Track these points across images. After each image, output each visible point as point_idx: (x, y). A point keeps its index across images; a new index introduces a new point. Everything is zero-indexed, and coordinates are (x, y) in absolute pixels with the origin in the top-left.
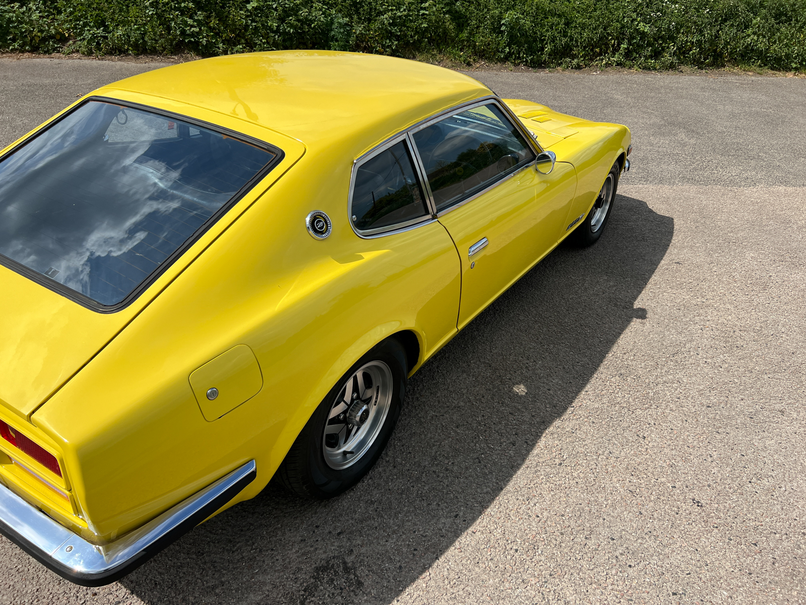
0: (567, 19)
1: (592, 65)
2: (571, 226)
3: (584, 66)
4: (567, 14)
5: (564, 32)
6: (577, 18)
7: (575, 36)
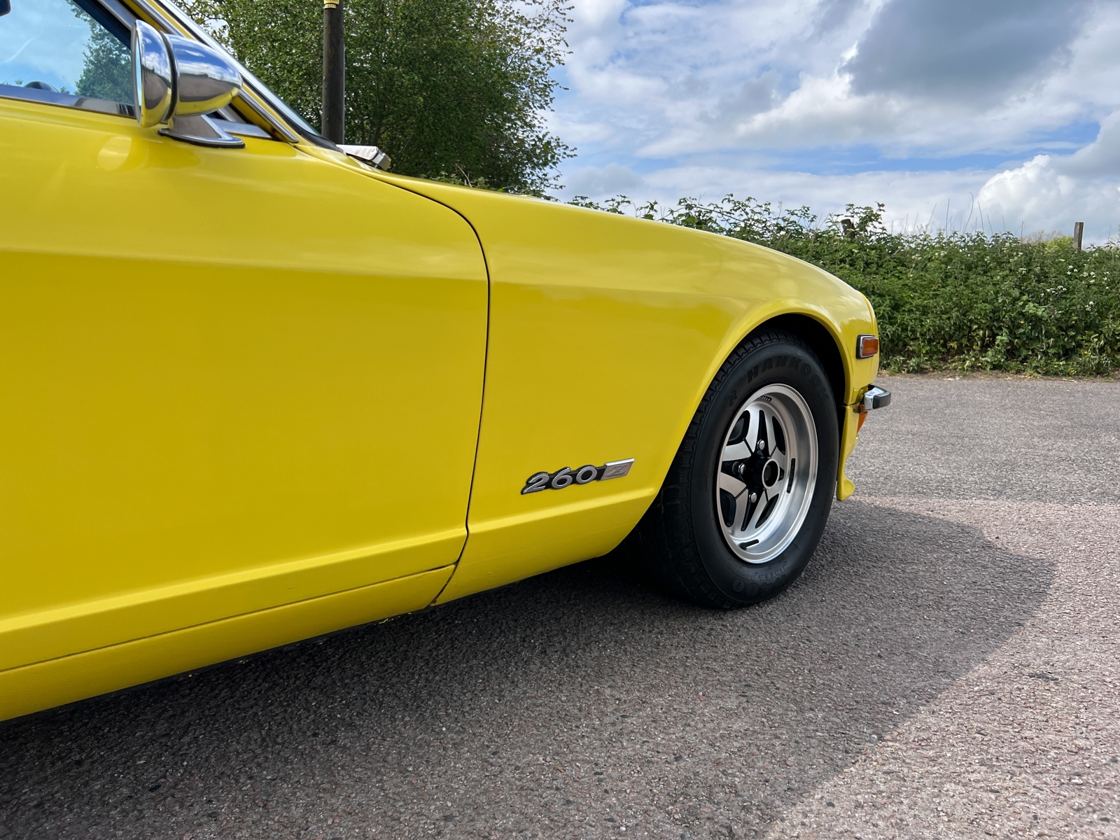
1: (946, 368)
2: (548, 485)
3: (931, 370)
4: (895, 293)
5: (890, 318)
6: (913, 298)
7: (911, 323)
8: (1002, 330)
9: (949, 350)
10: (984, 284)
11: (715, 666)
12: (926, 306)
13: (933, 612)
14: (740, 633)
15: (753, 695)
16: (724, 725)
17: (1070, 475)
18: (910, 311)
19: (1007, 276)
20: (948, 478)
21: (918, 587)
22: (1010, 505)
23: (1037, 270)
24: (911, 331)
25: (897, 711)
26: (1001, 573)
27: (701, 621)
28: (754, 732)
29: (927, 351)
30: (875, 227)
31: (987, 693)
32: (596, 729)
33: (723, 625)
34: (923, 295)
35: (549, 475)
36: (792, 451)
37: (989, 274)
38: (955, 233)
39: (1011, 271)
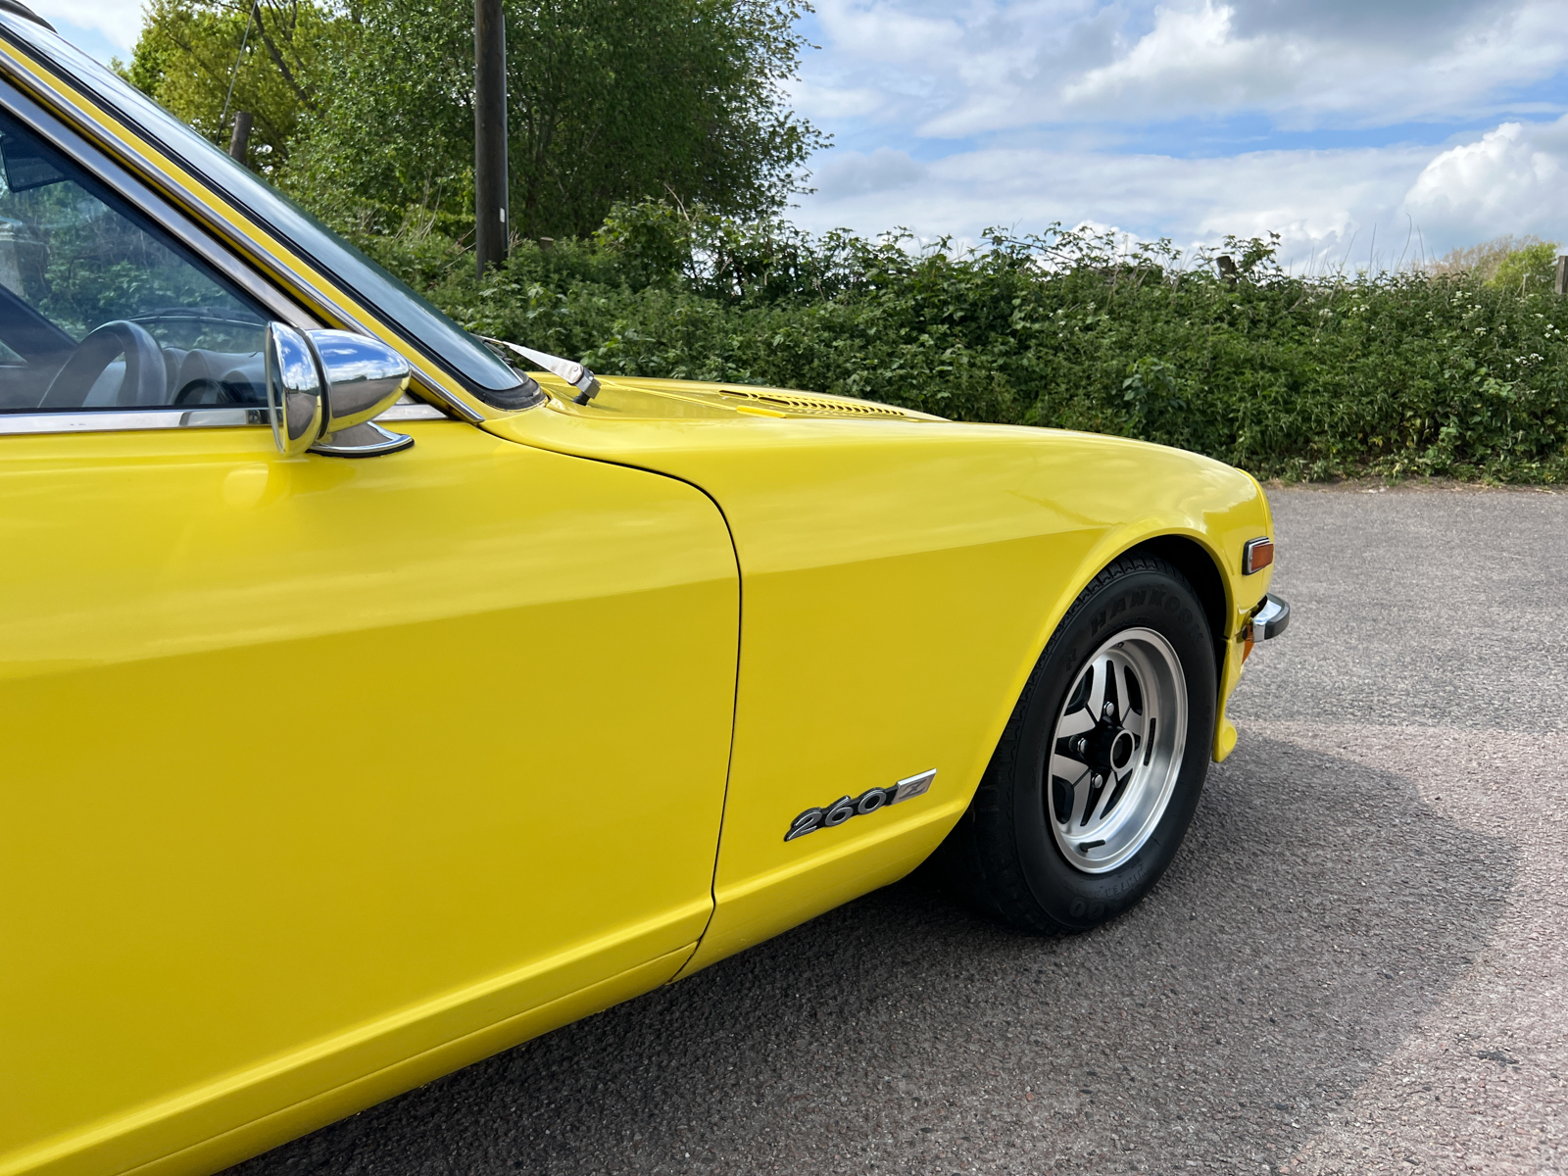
0: (1291, 374)
1: (1366, 475)
2: (821, 824)
3: (1344, 477)
4: (1293, 365)
5: (1286, 402)
6: (1319, 373)
7: (1316, 410)
8: (1449, 418)
9: (1370, 449)
10: (1423, 352)
11: (1046, 1038)
12: (1338, 385)
13: (1345, 937)
14: (1080, 978)
15: (1099, 1091)
16: (1060, 1145)
17: (1543, 677)
18: (1315, 392)
19: (1457, 337)
20: (1368, 684)
21: (1325, 891)
22: (1457, 736)
23: (1503, 329)
24: (1316, 421)
25: (1297, 1121)
26: (1442, 863)
27: (1025, 958)
28: (1102, 1157)
29: (1338, 451)
30: (1265, 268)
31: (1419, 1088)
32: (889, 1154)
33: (1056, 964)
34: (1334, 368)
35: (822, 811)
36: (1152, 708)
37: (1432, 335)
38: (1383, 273)
39: (1463, 329)
